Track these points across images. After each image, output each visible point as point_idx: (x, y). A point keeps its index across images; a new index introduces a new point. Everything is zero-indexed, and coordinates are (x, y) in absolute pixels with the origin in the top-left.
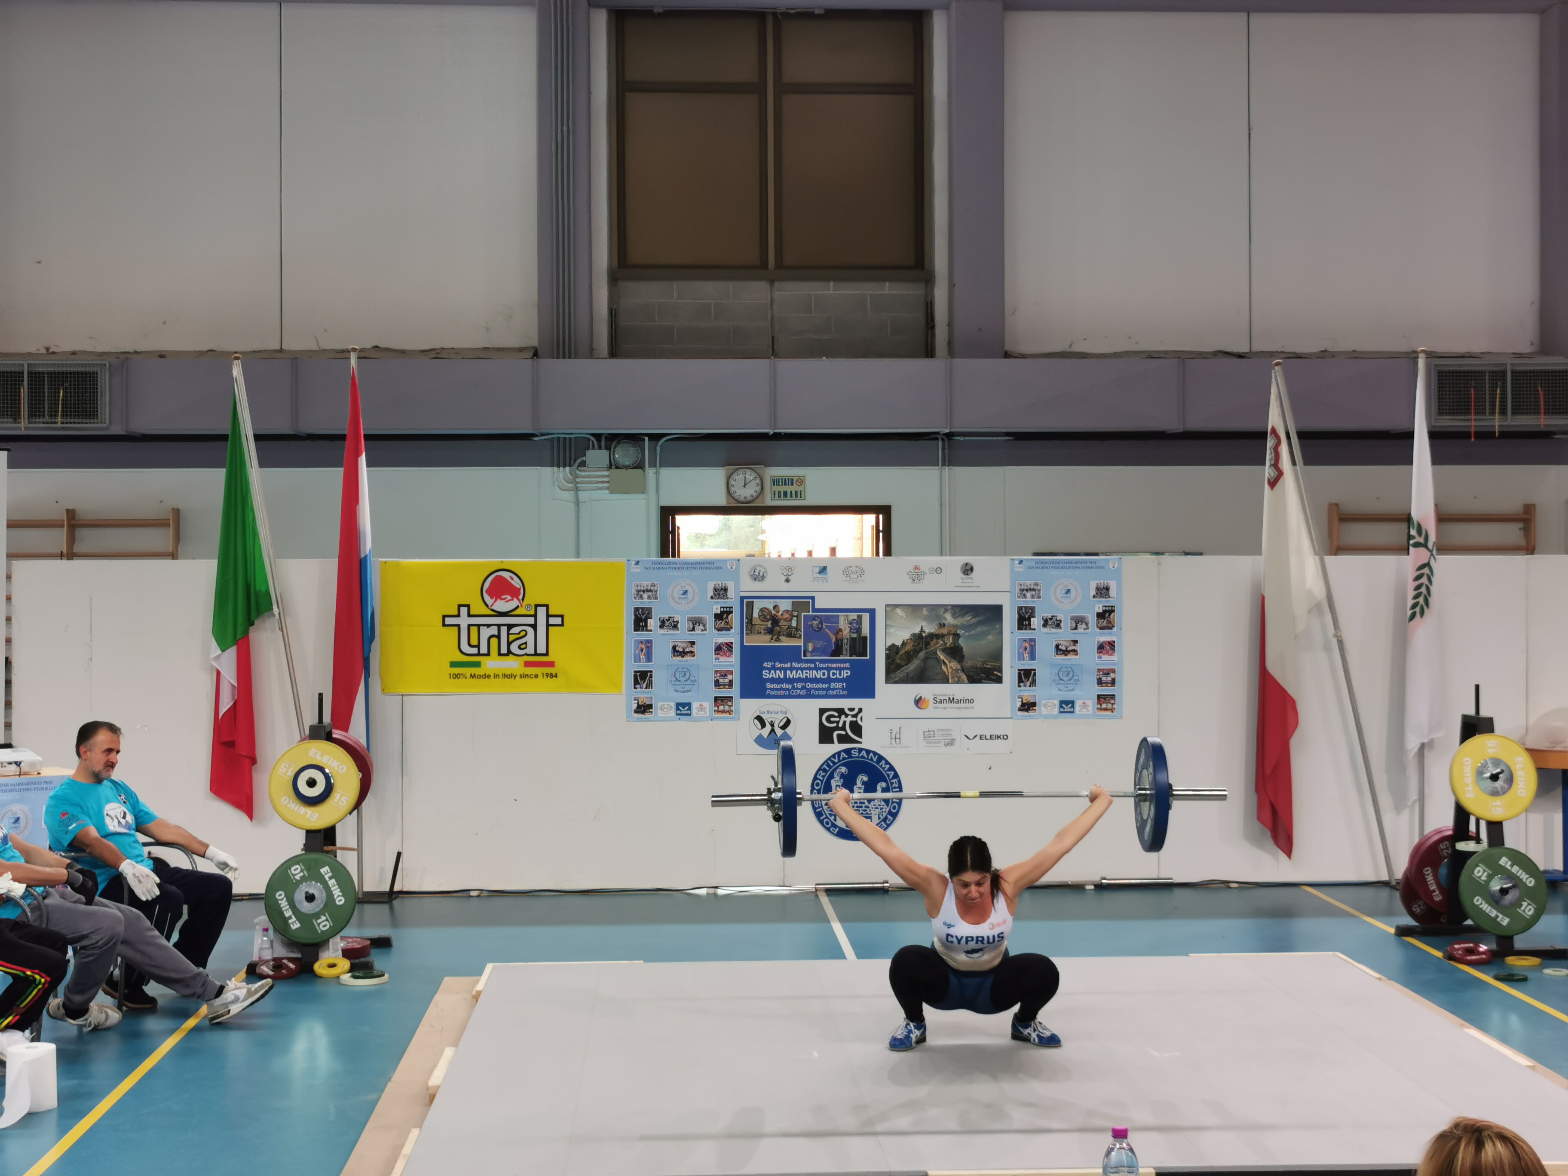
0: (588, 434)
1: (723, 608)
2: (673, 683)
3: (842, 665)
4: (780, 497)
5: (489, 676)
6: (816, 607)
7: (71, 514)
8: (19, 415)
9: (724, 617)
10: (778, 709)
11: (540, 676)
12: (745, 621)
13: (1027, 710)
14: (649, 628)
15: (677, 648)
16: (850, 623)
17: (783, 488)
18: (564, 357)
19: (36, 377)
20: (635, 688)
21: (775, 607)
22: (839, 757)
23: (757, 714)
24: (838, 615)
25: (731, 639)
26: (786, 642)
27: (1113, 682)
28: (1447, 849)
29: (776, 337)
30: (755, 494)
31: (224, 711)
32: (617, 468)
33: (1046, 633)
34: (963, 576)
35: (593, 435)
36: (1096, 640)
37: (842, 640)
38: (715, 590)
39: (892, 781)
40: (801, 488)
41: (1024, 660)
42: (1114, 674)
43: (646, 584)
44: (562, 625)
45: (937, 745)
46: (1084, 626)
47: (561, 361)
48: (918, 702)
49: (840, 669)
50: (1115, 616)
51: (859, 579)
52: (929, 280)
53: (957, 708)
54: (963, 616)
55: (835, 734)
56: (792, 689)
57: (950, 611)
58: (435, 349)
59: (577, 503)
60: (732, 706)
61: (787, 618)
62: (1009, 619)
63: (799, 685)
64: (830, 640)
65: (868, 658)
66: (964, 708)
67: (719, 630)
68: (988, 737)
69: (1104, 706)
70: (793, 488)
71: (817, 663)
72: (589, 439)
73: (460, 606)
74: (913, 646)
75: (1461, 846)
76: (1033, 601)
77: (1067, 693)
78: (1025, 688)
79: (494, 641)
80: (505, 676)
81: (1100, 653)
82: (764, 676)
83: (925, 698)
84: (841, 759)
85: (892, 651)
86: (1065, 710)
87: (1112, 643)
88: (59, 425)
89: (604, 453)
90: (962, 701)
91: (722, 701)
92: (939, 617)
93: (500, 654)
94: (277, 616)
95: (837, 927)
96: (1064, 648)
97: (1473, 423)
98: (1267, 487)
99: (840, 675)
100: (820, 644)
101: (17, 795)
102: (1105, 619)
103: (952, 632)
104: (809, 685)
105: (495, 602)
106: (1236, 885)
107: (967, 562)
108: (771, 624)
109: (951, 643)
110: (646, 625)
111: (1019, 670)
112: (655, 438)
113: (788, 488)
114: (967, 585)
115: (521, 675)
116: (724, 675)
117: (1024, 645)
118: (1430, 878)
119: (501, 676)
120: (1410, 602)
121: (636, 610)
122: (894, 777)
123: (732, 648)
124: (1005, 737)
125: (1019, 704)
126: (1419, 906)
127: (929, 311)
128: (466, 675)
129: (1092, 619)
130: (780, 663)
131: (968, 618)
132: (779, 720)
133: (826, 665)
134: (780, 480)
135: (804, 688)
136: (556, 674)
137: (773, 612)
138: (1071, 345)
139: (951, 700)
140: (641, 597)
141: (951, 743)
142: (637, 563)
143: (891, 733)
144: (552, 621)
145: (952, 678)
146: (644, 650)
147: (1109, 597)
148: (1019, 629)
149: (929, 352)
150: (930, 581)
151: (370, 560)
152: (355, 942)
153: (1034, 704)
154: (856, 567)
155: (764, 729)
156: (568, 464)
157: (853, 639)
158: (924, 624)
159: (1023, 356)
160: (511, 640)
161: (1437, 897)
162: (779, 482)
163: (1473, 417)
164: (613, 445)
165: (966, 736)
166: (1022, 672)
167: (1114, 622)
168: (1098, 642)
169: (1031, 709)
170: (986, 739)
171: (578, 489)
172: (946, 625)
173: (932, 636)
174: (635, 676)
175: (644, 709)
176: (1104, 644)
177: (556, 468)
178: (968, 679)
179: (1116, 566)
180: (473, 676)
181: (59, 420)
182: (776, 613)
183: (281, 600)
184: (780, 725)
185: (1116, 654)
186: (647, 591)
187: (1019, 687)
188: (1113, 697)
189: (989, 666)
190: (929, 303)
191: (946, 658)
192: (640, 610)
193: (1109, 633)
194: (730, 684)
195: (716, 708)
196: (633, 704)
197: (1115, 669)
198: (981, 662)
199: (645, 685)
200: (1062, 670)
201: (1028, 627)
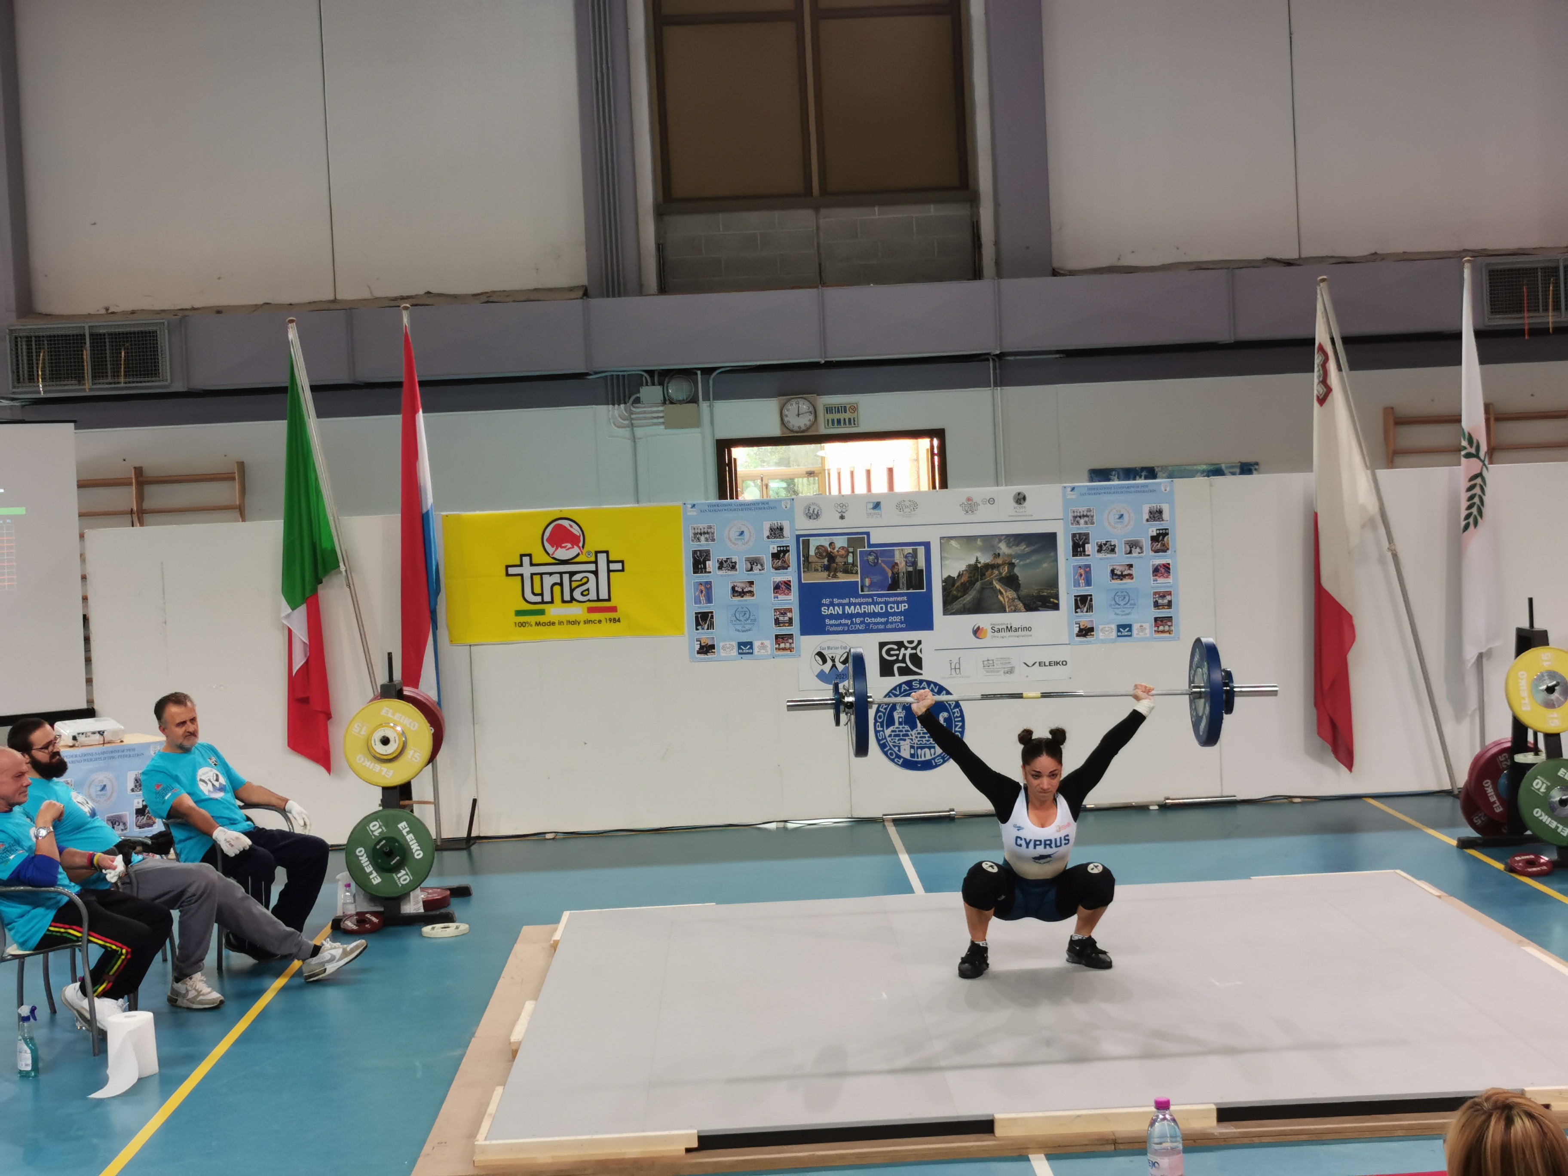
0: (641, 371)
1: (780, 547)
2: (734, 623)
3: (899, 599)
4: (833, 424)
5: (553, 624)
6: (872, 542)
7: (139, 471)
8: (83, 377)
9: (781, 556)
10: (839, 644)
11: (603, 621)
12: (802, 559)
13: (1085, 635)
14: (707, 570)
16: (906, 557)
17: (836, 416)
18: (614, 296)
19: (97, 338)
20: (697, 629)
21: (831, 544)
22: (900, 689)
23: (818, 650)
24: (894, 550)
25: (789, 577)
26: (843, 578)
27: (1169, 605)
28: (1506, 760)
29: (823, 264)
30: (808, 423)
31: (298, 668)
32: (672, 403)
33: (1101, 559)
34: (1016, 505)
35: (646, 371)
36: (1151, 563)
37: (898, 574)
38: (771, 530)
39: (954, 711)
40: (855, 415)
41: (1079, 586)
42: (1170, 596)
43: (702, 526)
44: (623, 570)
45: (996, 674)
46: (1138, 550)
47: (611, 300)
48: (977, 632)
49: (898, 603)
50: (1169, 539)
51: (913, 512)
52: (973, 199)
53: (1016, 636)
54: (1017, 545)
55: (896, 666)
56: (851, 624)
57: (1004, 541)
58: (486, 293)
59: (634, 439)
60: (793, 643)
61: (843, 555)
62: (1064, 546)
63: (858, 620)
64: (886, 573)
65: (925, 590)
66: (1023, 636)
67: (777, 569)
68: (1047, 664)
69: (1161, 628)
70: (847, 416)
71: (875, 598)
72: (642, 376)
73: (522, 556)
74: (969, 577)
75: (1520, 758)
76: (1087, 528)
77: (1124, 617)
78: (1082, 614)
79: (557, 589)
80: (569, 622)
81: (1156, 575)
82: (823, 613)
83: (983, 628)
84: (902, 690)
85: (949, 583)
86: (1123, 634)
87: (1167, 566)
88: (122, 385)
89: (658, 389)
90: (1020, 629)
91: (783, 638)
92: (993, 547)
93: (563, 601)
94: (344, 573)
95: (905, 859)
96: (1119, 573)
97: (1526, 321)
98: (1316, 404)
99: (898, 608)
100: (876, 579)
101: (102, 763)
102: (1159, 542)
103: (1007, 562)
104: (868, 620)
105: (556, 550)
106: (1299, 800)
107: (1019, 491)
108: (828, 561)
109: (1007, 573)
110: (705, 568)
111: (1075, 596)
112: (707, 371)
113: (842, 416)
114: (1020, 514)
115: (585, 621)
116: (784, 613)
117: (1079, 571)
118: (1490, 791)
119: (565, 623)
120: (1464, 513)
121: (695, 552)
122: (955, 708)
123: (790, 586)
124: (1064, 663)
125: (1076, 630)
126: (1480, 818)
127: (976, 231)
128: (532, 624)
129: (1146, 543)
130: (839, 598)
131: (1023, 547)
132: (840, 655)
133: (883, 600)
134: (834, 408)
135: (862, 622)
136: (619, 619)
137: (829, 549)
138: (1119, 259)
139: (1009, 629)
140: (699, 540)
141: (1011, 671)
142: (694, 506)
143: (951, 663)
144: (613, 566)
145: (1008, 608)
146: (704, 592)
147: (1163, 520)
148: (1073, 556)
149: (977, 274)
150: (984, 512)
151: (432, 514)
152: (434, 893)
153: (1091, 629)
154: (910, 501)
155: (826, 665)
156: (622, 401)
157: (909, 573)
158: (979, 554)
159: (1072, 273)
160: (573, 586)
161: (1498, 809)
162: (832, 410)
163: (1526, 314)
164: (666, 382)
165: (1025, 663)
166: (1078, 599)
167: (1168, 545)
168: (1154, 565)
169: (1089, 634)
170: (1045, 666)
171: (634, 425)
172: (1001, 555)
173: (987, 566)
174: (697, 618)
175: (706, 649)
176: (1159, 567)
177: (611, 406)
178: (1025, 608)
179: (1168, 489)
180: (538, 624)
181: (122, 380)
182: (832, 550)
183: (347, 556)
184: (841, 661)
185: (1171, 576)
186: (704, 533)
187: (1076, 612)
188: (1170, 619)
189: (1045, 594)
190: (975, 223)
191: (1002, 588)
192: (698, 553)
193: (1164, 556)
194: (790, 622)
195: (777, 646)
196: (696, 645)
197: (1171, 592)
198: (1037, 590)
199: (706, 626)
200: (1118, 594)
201: (1083, 553)
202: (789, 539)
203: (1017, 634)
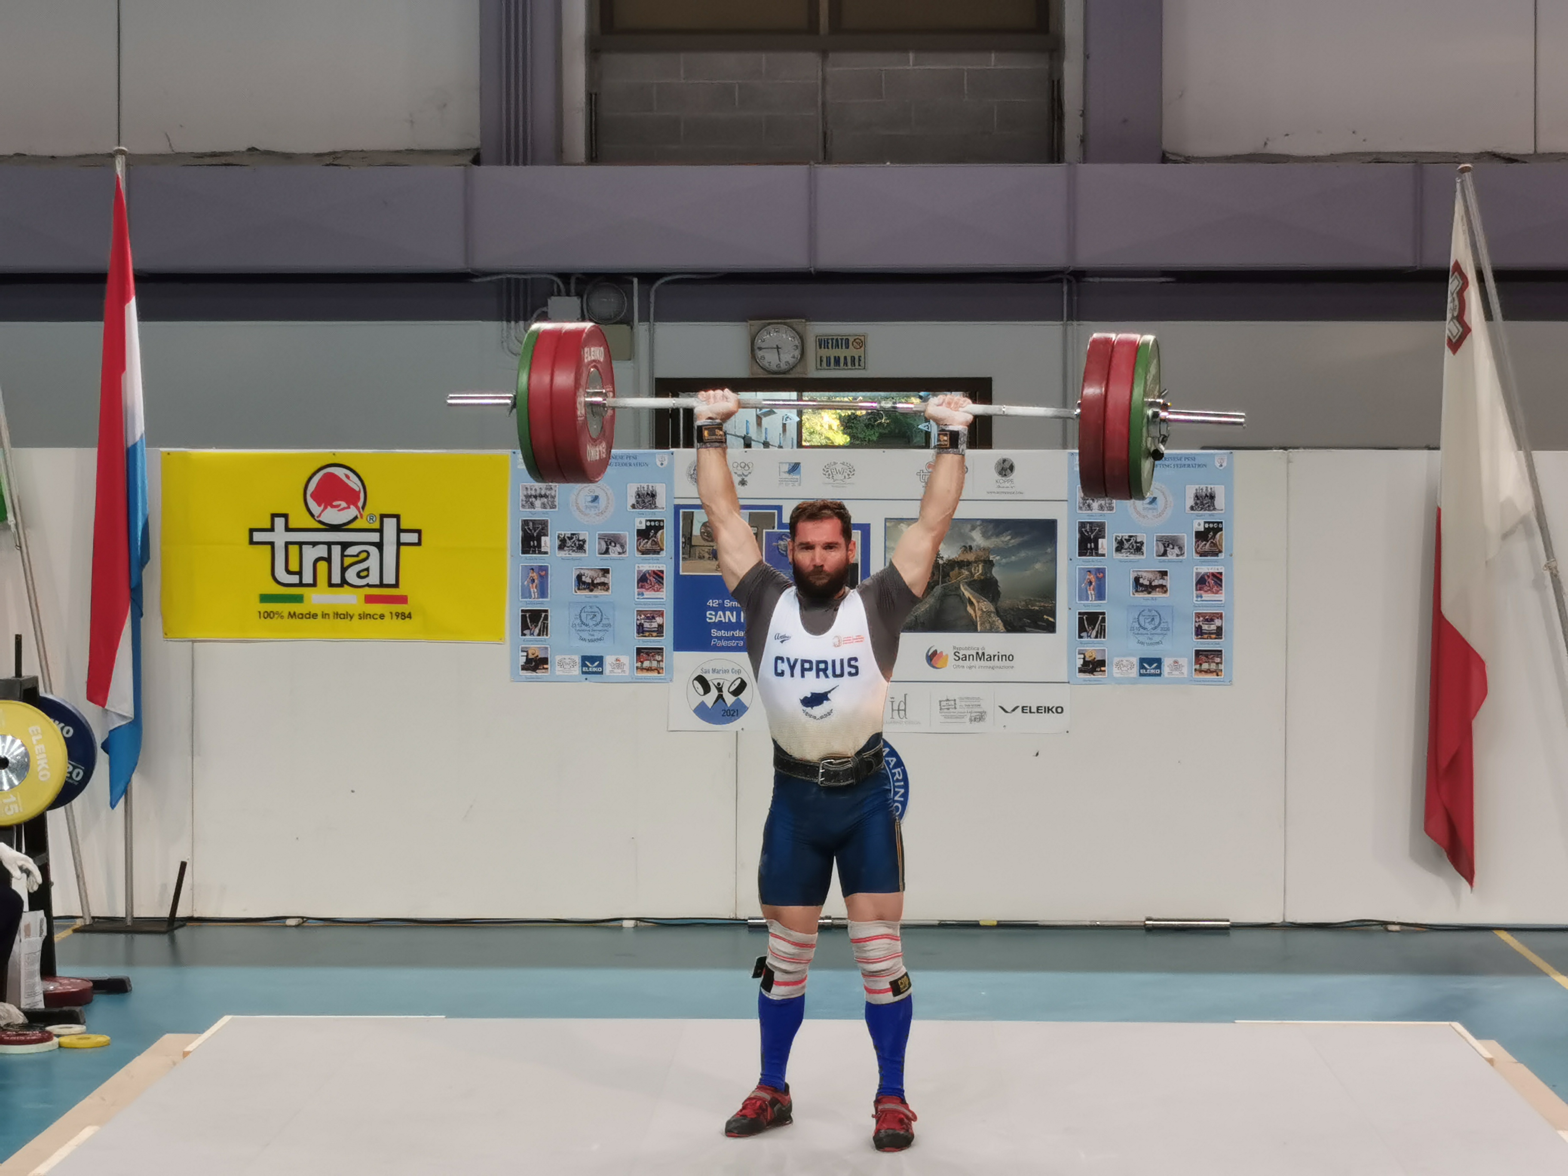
0: (553, 273)
1: (650, 521)
2: (578, 627)
4: (829, 364)
5: (315, 616)
9: (652, 534)
10: (728, 666)
11: (387, 615)
12: (681, 540)
13: (1092, 671)
14: (543, 550)
15: (584, 579)
17: (833, 353)
18: (517, 163)
20: (523, 635)
23: (697, 673)
25: (660, 565)
27: (1219, 633)
29: (829, 132)
30: (792, 361)
33: (1121, 561)
34: (999, 477)
35: (560, 275)
36: (1195, 570)
38: (639, 495)
40: (860, 352)
41: (1087, 599)
42: (1220, 621)
43: (539, 485)
44: (419, 544)
45: (958, 720)
46: (1177, 550)
47: (511, 169)
48: (932, 658)
50: (1223, 537)
51: (846, 480)
52: (1054, 47)
53: (990, 668)
54: (998, 535)
57: (979, 528)
58: (334, 153)
60: (662, 661)
62: (1066, 539)
66: (1000, 668)
67: (643, 553)
68: (1034, 709)
69: (1205, 666)
70: (849, 353)
72: (552, 282)
73: (274, 516)
76: (1101, 514)
77: (1151, 647)
78: (1089, 639)
79: (322, 566)
80: (337, 615)
81: (1201, 589)
82: (708, 620)
83: (941, 653)
86: (1148, 672)
87: (1218, 575)
89: (575, 297)
90: (996, 658)
91: (648, 654)
92: (962, 536)
94: (13, 528)
96: (1146, 583)
98: (1446, 349)
102: (1208, 541)
103: (982, 558)
105: (323, 511)
106: (1397, 928)
107: (1004, 457)
109: (981, 574)
110: (539, 546)
111: (1080, 614)
112: (648, 278)
113: (841, 353)
114: (1005, 490)
115: (360, 615)
116: (651, 617)
117: (1088, 577)
119: (332, 616)
121: (525, 523)
122: (895, 767)
123: (662, 578)
124: (1059, 710)
125: (1079, 663)
127: (1056, 93)
128: (282, 614)
129: (1189, 542)
131: (1005, 538)
132: (729, 682)
134: (830, 341)
136: (410, 614)
138: (1266, 144)
139: (980, 656)
140: (532, 505)
141: (980, 717)
144: (405, 538)
145: (981, 625)
146: (536, 581)
147: (1214, 509)
148: (1080, 554)
149: (1055, 154)
151: (142, 450)
153: (1102, 663)
155: (707, 695)
156: (522, 316)
159: (1188, 160)
160: (346, 563)
162: (828, 343)
164: (587, 291)
165: (1002, 708)
166: (1085, 617)
167: (1221, 546)
168: (1197, 574)
169: (1098, 669)
170: (1031, 712)
172: (974, 549)
173: (953, 564)
174: (524, 618)
175: (535, 664)
176: (1206, 577)
177: (505, 323)
178: (1005, 626)
179: (1225, 464)
180: (292, 615)
184: (731, 690)
185: (1223, 591)
186: (541, 496)
187: (1080, 637)
188: (1219, 653)
189: (1037, 608)
190: (1056, 83)
191: (974, 597)
192: (531, 524)
193: (1216, 561)
194: (660, 630)
195: (639, 664)
196: (520, 657)
197: (1221, 614)
198: (1025, 601)
199: (537, 631)
200: (1143, 613)
201: (1095, 552)
202: (663, 511)
203: (991, 663)
